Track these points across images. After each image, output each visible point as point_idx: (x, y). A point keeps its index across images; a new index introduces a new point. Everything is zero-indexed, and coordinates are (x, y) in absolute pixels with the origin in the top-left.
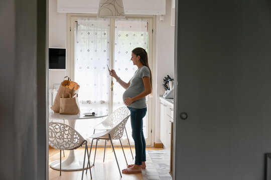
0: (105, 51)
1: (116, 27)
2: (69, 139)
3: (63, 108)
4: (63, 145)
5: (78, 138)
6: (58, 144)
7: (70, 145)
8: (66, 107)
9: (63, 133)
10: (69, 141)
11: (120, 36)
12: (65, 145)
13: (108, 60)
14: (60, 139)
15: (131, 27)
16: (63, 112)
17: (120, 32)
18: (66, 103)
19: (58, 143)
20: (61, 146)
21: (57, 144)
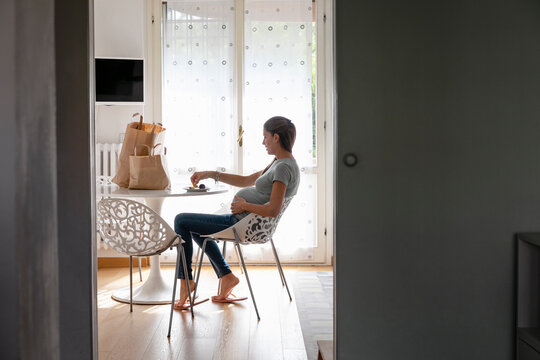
0: (224, 63)
1: (247, 12)
2: (146, 233)
3: (136, 177)
4: (133, 245)
5: (164, 230)
6: (124, 244)
7: (146, 244)
8: (141, 174)
9: (132, 219)
10: (145, 236)
11: (255, 29)
12: (137, 245)
13: (231, 81)
14: (128, 232)
15: (278, 10)
16: (136, 184)
17: (255, 24)
18: (143, 164)
19: (124, 240)
20: (129, 247)
21: (121, 242)
